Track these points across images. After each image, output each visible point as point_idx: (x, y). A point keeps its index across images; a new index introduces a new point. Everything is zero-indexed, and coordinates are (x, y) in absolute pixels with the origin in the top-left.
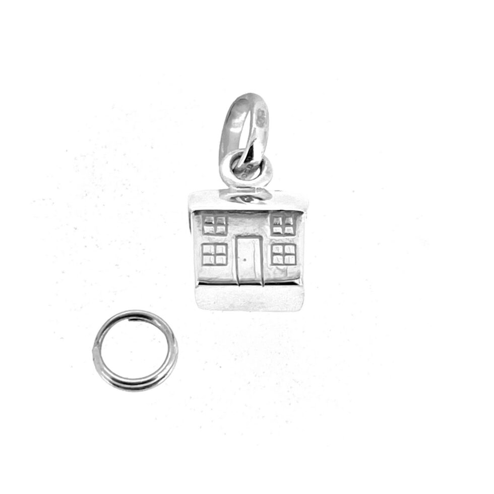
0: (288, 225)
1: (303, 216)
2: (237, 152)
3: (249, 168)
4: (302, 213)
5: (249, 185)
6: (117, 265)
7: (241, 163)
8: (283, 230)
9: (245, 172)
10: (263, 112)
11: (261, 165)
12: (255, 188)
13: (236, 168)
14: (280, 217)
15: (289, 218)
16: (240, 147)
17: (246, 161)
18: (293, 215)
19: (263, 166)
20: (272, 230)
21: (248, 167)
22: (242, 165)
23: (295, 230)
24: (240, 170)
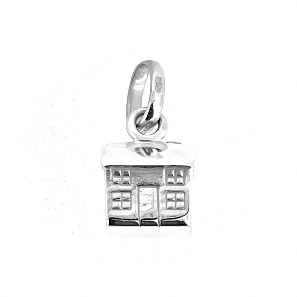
0: (179, 176)
1: (191, 170)
2: (139, 110)
3: (150, 124)
4: (190, 167)
5: (149, 138)
6: (46, 199)
7: (143, 120)
8: (176, 180)
9: (146, 127)
10: (160, 78)
11: (159, 122)
12: (154, 141)
13: (139, 124)
14: (173, 170)
15: (180, 171)
16: (142, 106)
17: (147, 119)
18: (183, 169)
19: (160, 122)
20: (166, 180)
21: (148, 123)
22: (144, 122)
23: (184, 181)
24: (143, 125)
